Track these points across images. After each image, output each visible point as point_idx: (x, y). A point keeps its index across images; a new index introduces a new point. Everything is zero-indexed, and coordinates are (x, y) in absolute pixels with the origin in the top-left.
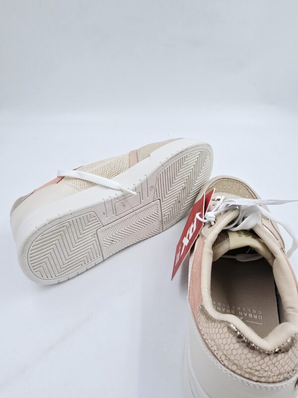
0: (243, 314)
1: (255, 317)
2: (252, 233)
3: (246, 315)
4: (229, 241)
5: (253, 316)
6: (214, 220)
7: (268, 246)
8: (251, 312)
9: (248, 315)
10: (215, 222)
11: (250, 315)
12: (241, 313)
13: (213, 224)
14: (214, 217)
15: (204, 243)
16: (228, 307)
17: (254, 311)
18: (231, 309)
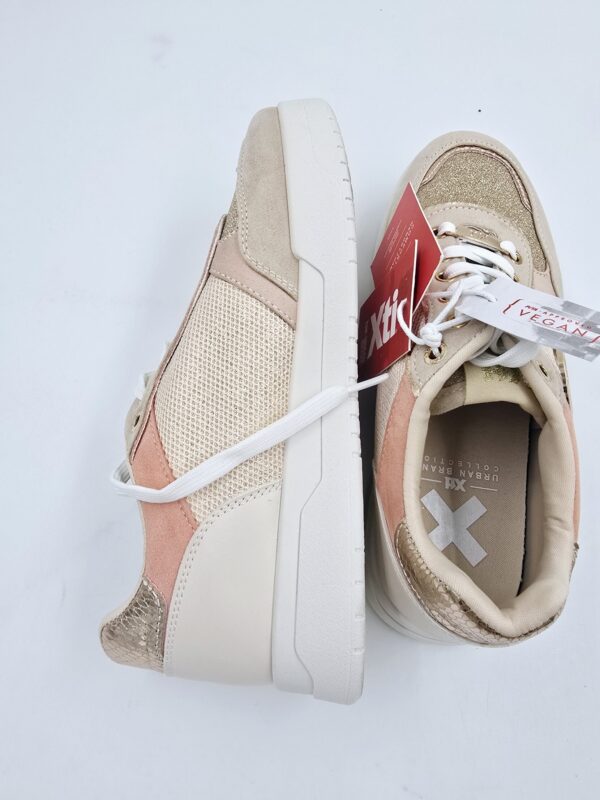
1: (487, 478)
2: (516, 374)
3: (471, 475)
4: (465, 389)
5: (483, 476)
6: (438, 344)
7: (540, 401)
8: (481, 470)
9: (474, 475)
10: (440, 349)
11: (479, 476)
12: (462, 473)
13: (436, 352)
14: (439, 337)
15: (415, 398)
16: (442, 463)
17: (487, 468)
18: (447, 465)
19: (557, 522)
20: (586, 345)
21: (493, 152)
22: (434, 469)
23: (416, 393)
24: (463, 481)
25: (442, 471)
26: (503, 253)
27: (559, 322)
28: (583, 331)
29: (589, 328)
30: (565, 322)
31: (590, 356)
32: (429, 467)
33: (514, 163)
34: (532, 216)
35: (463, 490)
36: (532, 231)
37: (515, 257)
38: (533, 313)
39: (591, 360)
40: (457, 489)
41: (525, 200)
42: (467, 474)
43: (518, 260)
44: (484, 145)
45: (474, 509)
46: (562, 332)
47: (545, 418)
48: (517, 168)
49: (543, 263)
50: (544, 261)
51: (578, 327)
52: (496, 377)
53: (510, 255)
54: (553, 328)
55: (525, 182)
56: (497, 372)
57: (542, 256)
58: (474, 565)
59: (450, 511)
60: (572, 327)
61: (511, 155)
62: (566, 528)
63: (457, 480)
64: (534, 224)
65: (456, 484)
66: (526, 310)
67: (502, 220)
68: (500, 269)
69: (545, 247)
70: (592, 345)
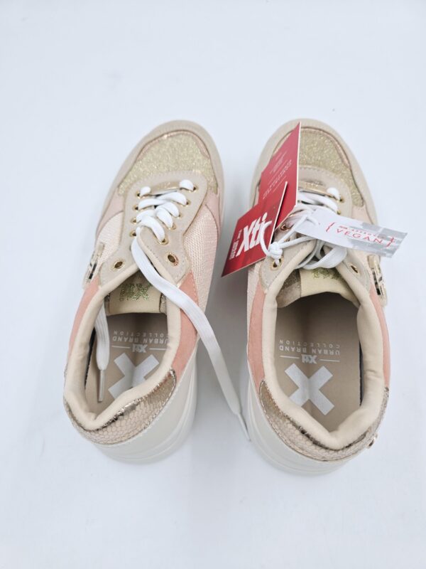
0: (317, 351)
1: (332, 353)
3: (320, 352)
4: (300, 284)
5: (329, 352)
6: (280, 257)
8: (328, 348)
9: (323, 352)
10: (280, 260)
11: (326, 352)
12: (314, 351)
13: (277, 262)
14: (281, 251)
15: (265, 295)
16: (299, 345)
17: (331, 346)
18: (302, 347)
19: (372, 373)
20: (384, 248)
21: (320, 130)
22: (293, 349)
23: (266, 291)
24: (315, 356)
25: (299, 350)
26: (330, 197)
27: (363, 236)
28: (380, 240)
29: (383, 238)
30: (367, 235)
31: (389, 254)
32: (290, 349)
33: (336, 136)
34: (351, 171)
35: (315, 363)
36: (351, 181)
37: (338, 198)
38: (345, 231)
39: (390, 257)
40: (311, 362)
41: (345, 160)
42: (317, 352)
43: (341, 200)
44: (314, 126)
45: (323, 375)
46: (367, 241)
47: (359, 303)
48: (339, 139)
49: (361, 201)
50: (361, 200)
51: (375, 237)
52: (321, 276)
53: (334, 197)
54: (361, 239)
55: (345, 148)
56: (323, 273)
57: (360, 197)
58: (325, 414)
59: (306, 378)
60: (372, 238)
61: (334, 131)
62: (378, 377)
63: (310, 356)
64: (352, 176)
65: (310, 359)
66: (340, 229)
67: (328, 175)
68: (327, 207)
69: (362, 190)
70: (388, 248)
